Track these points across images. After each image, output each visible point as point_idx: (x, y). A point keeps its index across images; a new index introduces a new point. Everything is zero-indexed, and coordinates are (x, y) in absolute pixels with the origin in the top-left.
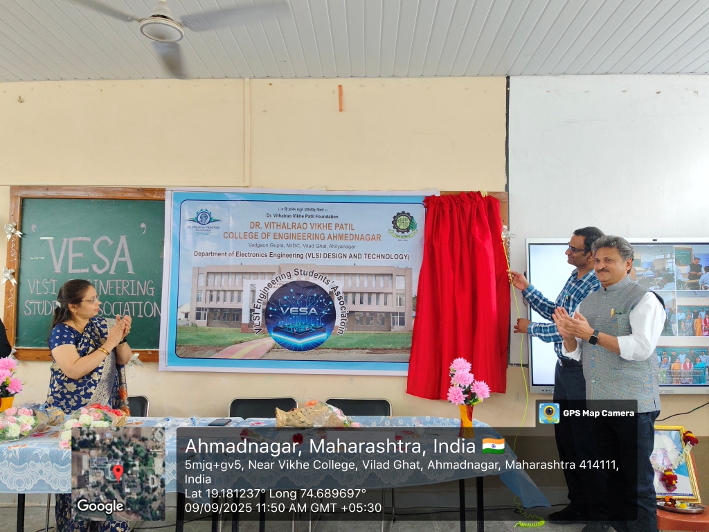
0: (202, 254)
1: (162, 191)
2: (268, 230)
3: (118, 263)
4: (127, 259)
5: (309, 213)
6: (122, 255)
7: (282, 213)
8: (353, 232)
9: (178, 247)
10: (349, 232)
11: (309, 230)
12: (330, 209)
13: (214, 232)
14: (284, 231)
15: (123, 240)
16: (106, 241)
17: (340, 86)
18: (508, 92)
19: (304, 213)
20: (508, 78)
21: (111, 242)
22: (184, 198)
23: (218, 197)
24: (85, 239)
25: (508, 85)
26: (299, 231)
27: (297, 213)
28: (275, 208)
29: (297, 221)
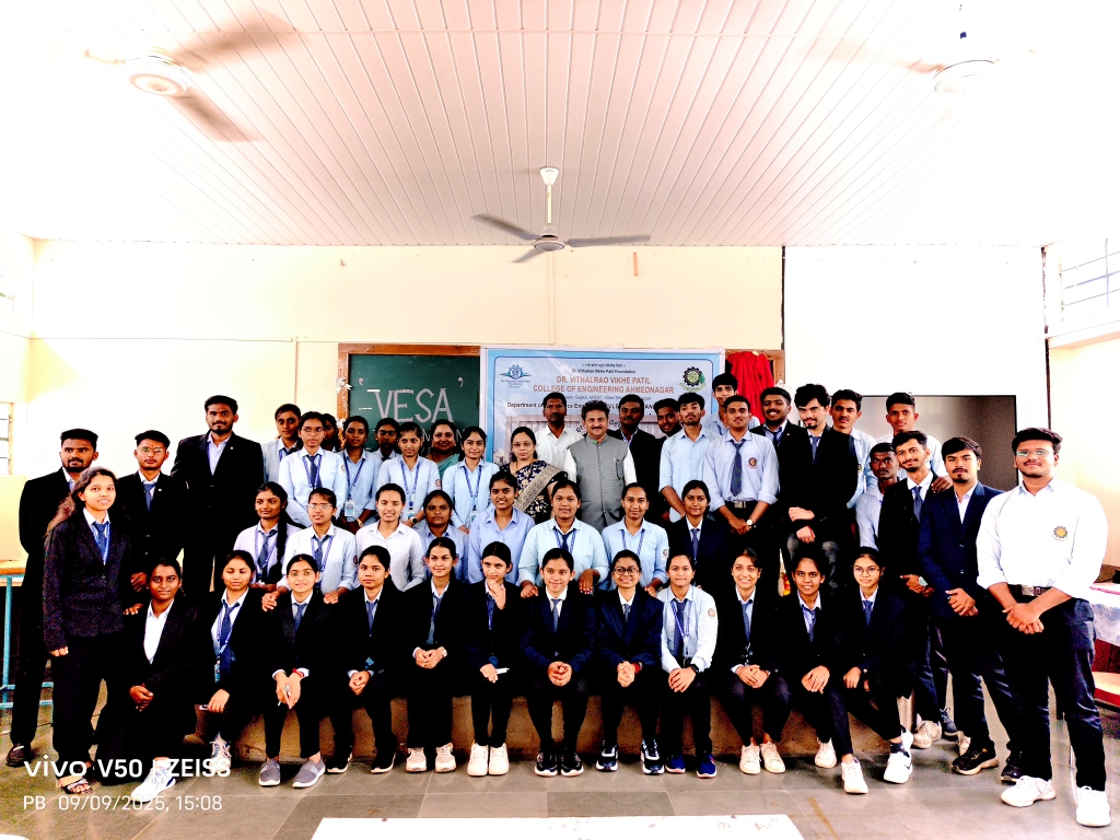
1: (478, 348)
2: (573, 384)
3: (439, 413)
5: (610, 368)
6: (442, 405)
7: (586, 368)
8: (649, 386)
9: (492, 398)
10: (645, 385)
11: (610, 384)
12: (629, 365)
14: (587, 384)
15: (443, 392)
16: (426, 394)
17: (635, 253)
18: (783, 261)
19: (604, 368)
20: (784, 248)
21: (432, 395)
22: (498, 355)
23: (528, 354)
24: (408, 391)
25: (784, 255)
26: (600, 384)
27: (599, 368)
28: (580, 364)
29: (599, 375)
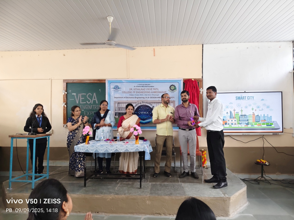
0: (117, 98)
1: (105, 80)
3: (94, 101)
4: (96, 99)
6: (95, 98)
9: (110, 96)
10: (157, 91)
11: (146, 90)
12: (152, 84)
13: (120, 91)
14: (139, 91)
15: (95, 94)
16: (90, 95)
17: (154, 49)
18: (203, 49)
20: (203, 45)
22: (111, 82)
23: (120, 82)
24: (84, 94)
25: (203, 47)
28: (136, 84)
29: (143, 88)
